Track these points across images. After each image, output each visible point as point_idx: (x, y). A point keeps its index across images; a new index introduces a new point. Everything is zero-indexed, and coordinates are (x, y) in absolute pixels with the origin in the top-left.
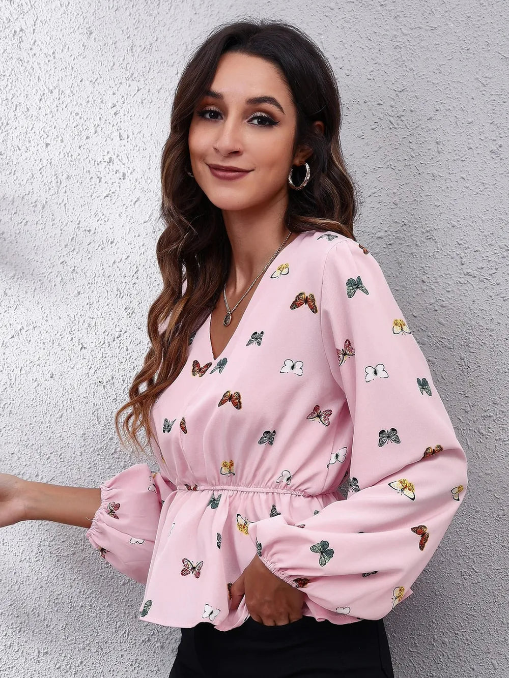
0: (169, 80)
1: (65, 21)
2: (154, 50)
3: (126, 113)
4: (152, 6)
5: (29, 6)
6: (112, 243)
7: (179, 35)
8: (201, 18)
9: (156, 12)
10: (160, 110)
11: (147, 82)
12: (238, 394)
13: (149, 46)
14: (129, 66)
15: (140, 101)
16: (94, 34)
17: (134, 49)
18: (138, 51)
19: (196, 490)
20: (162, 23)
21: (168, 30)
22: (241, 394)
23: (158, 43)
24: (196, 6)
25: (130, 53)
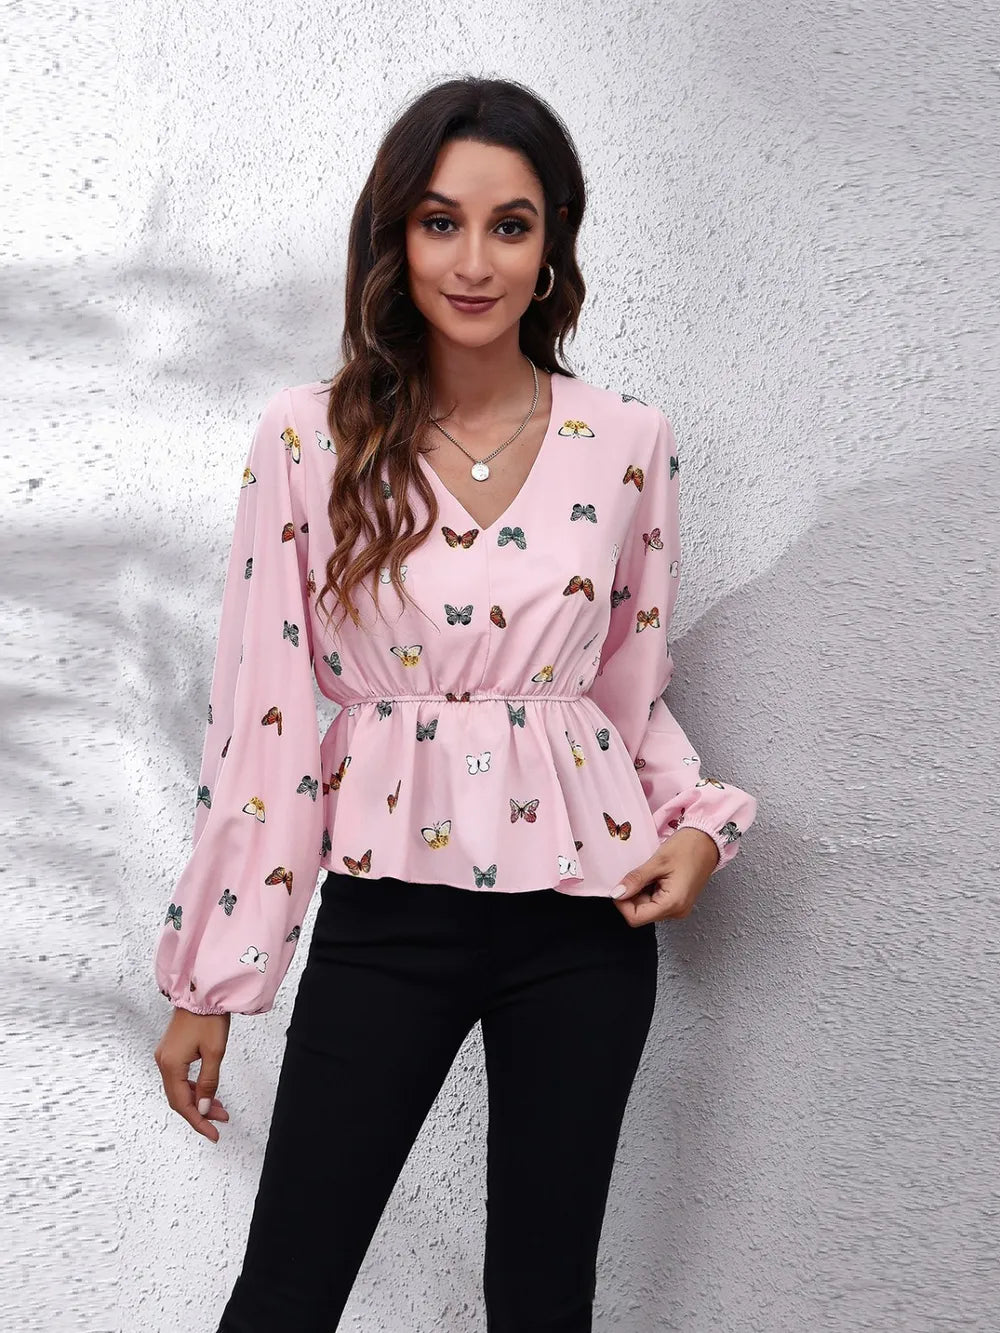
0: (662, 140)
1: (521, 70)
2: (641, 99)
3: (604, 190)
4: (638, 41)
5: (473, 55)
6: (583, 368)
7: (676, 77)
8: (706, 52)
9: (643, 47)
10: (650, 183)
11: (631, 146)
12: (589, 581)
13: (634, 97)
14: (607, 125)
15: (623, 172)
16: (558, 86)
17: (614, 101)
18: (620, 103)
19: (468, 700)
20: (652, 63)
21: (661, 72)
22: (593, 582)
23: (647, 91)
24: (698, 35)
25: (608, 108)
